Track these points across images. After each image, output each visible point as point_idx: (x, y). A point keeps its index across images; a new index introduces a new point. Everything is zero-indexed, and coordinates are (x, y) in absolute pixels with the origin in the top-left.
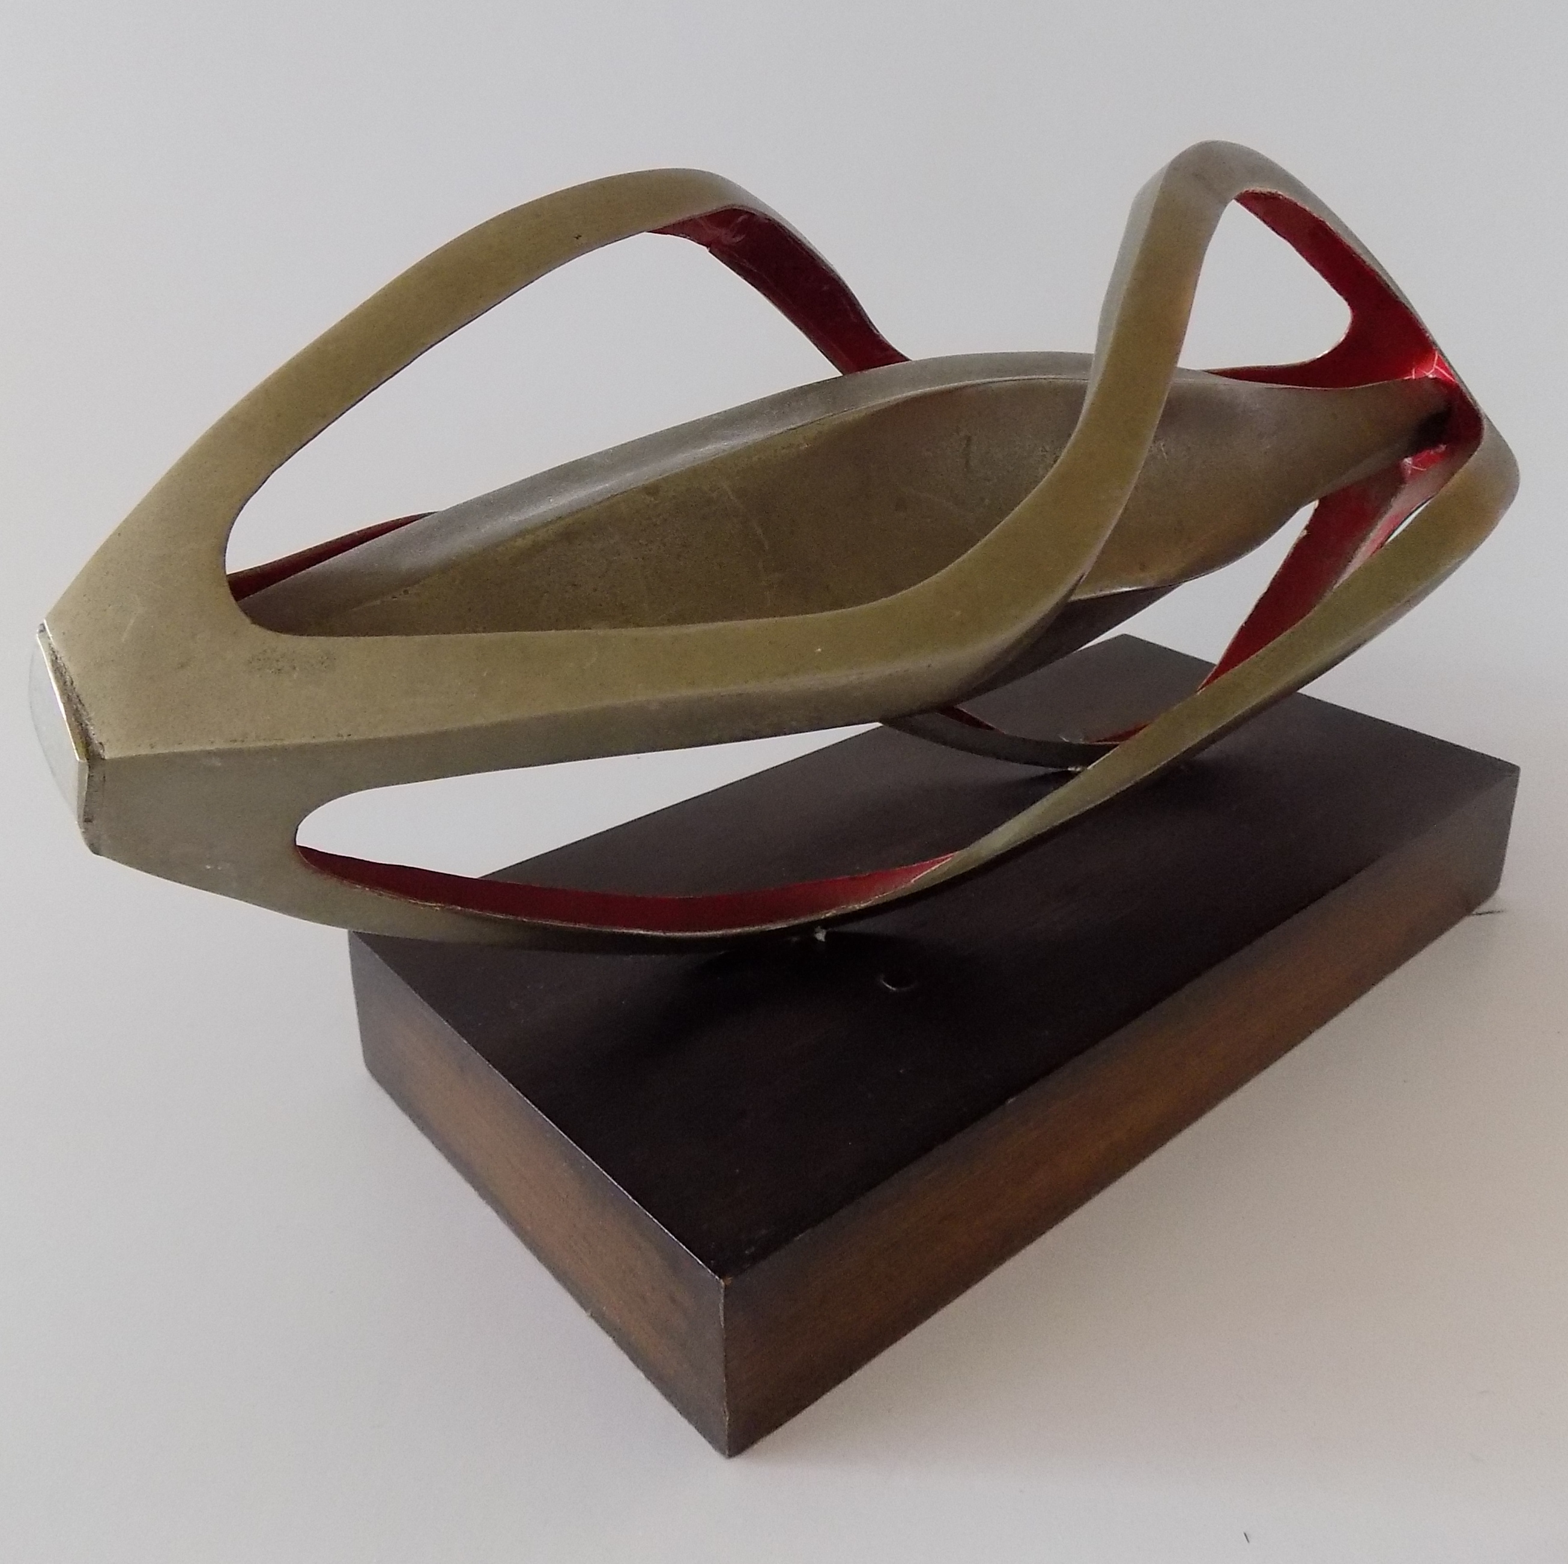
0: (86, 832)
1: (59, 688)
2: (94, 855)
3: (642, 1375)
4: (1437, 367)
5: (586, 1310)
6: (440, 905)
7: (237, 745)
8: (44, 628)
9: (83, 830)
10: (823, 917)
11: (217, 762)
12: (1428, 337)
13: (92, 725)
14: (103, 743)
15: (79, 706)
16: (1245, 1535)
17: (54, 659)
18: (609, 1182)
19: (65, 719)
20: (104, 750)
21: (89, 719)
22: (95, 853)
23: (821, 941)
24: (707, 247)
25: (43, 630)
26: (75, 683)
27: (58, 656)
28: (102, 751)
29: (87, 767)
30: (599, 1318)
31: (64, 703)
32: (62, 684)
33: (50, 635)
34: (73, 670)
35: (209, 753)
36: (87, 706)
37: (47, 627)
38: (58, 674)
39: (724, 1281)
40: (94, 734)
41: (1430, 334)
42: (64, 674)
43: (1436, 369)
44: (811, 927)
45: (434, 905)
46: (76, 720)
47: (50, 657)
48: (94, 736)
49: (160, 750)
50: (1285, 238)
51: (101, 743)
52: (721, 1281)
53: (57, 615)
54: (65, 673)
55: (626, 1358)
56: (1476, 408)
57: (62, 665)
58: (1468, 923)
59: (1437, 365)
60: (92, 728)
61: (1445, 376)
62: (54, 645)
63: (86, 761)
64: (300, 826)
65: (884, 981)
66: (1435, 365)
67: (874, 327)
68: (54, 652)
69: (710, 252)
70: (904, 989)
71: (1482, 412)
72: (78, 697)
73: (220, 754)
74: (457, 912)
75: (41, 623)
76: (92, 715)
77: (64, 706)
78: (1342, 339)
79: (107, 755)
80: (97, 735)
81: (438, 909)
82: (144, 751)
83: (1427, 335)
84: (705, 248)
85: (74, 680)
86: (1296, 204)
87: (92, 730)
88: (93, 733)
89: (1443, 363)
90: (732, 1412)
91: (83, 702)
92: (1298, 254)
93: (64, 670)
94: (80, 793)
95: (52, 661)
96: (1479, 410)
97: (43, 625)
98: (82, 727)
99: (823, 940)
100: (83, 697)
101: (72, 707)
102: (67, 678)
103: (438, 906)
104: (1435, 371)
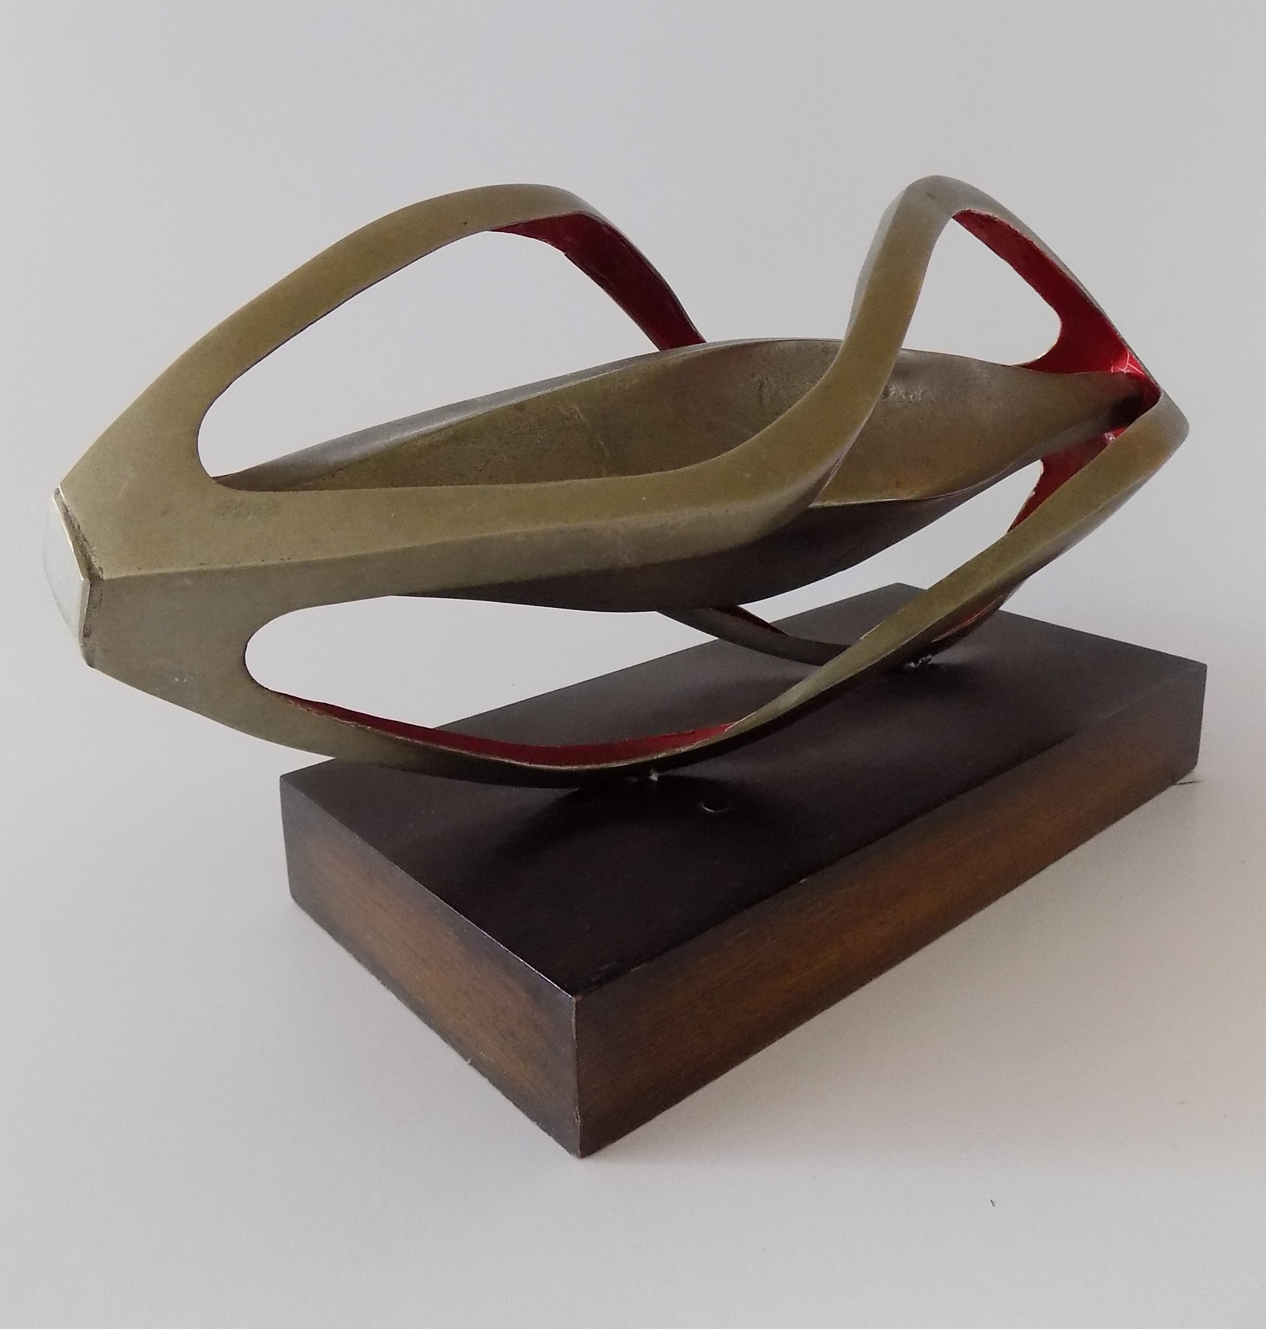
0: (84, 646)
1: (69, 530)
2: (89, 667)
3: (512, 1104)
4: (1129, 364)
5: (466, 1059)
6: (354, 723)
7: (204, 568)
8: (59, 492)
9: (82, 644)
10: (655, 758)
11: (188, 582)
12: (1119, 336)
13: (94, 555)
14: (102, 568)
15: (84, 542)
16: (991, 1201)
17: (66, 511)
18: (486, 937)
19: (73, 552)
20: (102, 573)
21: (92, 552)
22: (90, 666)
24: (564, 251)
25: (58, 492)
27: (69, 509)
28: (101, 574)
29: (89, 585)
30: (478, 1064)
31: (72, 542)
32: (71, 528)
33: (63, 495)
34: (79, 518)
35: (182, 575)
36: (91, 542)
37: (61, 490)
38: (69, 522)
39: (575, 998)
40: (95, 562)
41: (1120, 334)
42: (73, 522)
43: (1129, 366)
44: (646, 766)
45: (350, 722)
46: (82, 551)
48: (95, 563)
49: (145, 572)
50: (1005, 259)
51: (101, 568)
52: (574, 998)
53: (69, 482)
54: (74, 520)
55: (498, 1093)
56: (1157, 386)
57: (72, 515)
58: (1173, 790)
59: (1129, 362)
61: (1136, 371)
62: (66, 502)
63: (89, 580)
64: (249, 644)
65: (705, 806)
66: (1128, 364)
67: (693, 325)
68: (65, 507)
69: (565, 255)
70: (720, 811)
71: (1161, 388)
72: (83, 536)
73: (190, 574)
74: (367, 731)
75: (56, 488)
76: (94, 549)
77: (73, 544)
78: (1055, 343)
79: (105, 577)
80: (96, 563)
81: (353, 726)
82: (133, 573)
83: (1118, 334)
84: (562, 252)
86: (1009, 226)
87: (93, 559)
89: (1134, 361)
90: (584, 1116)
91: (87, 540)
92: (1016, 273)
93: (73, 519)
94: (82, 611)
96: (1159, 387)
97: (58, 489)
98: (86, 557)
100: (86, 537)
101: (79, 543)
102: (76, 524)
103: (353, 724)
104: (1129, 367)
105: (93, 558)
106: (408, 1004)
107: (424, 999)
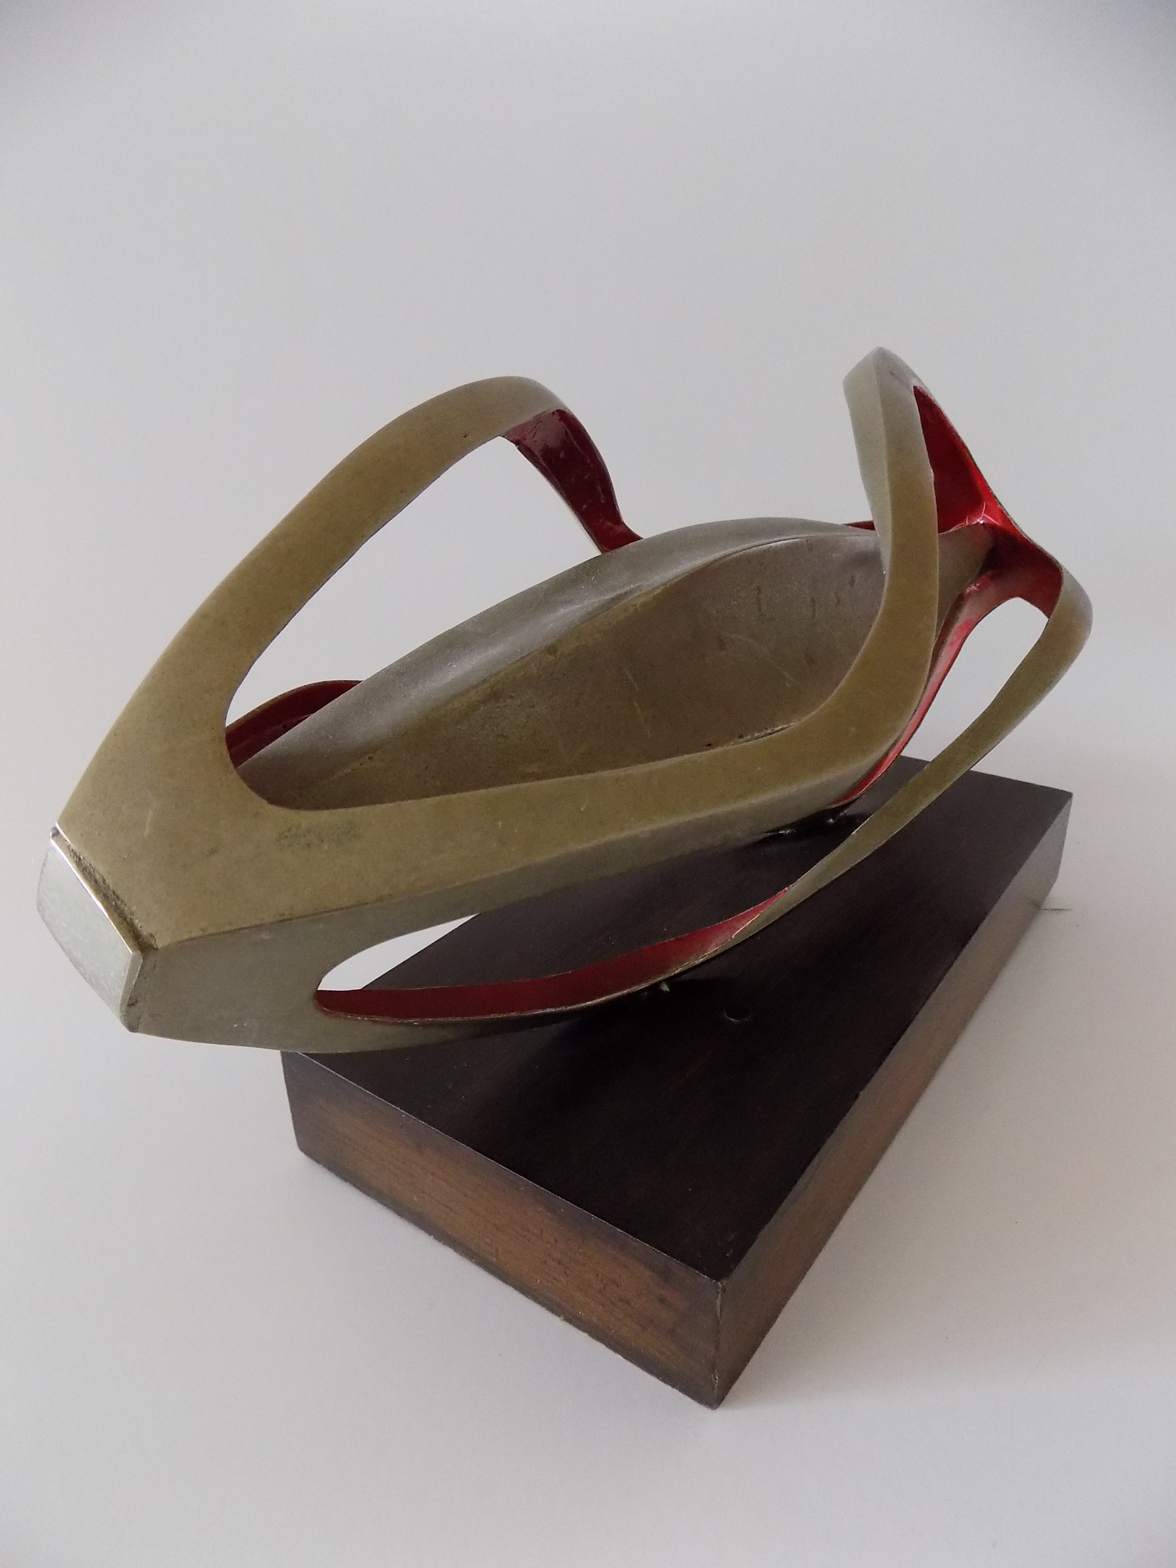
1: (91, 886)
4: (985, 515)
19: (108, 917)
20: (155, 940)
21: (132, 914)
23: (666, 991)
26: (107, 882)
28: (153, 941)
30: (573, 1320)
34: (101, 870)
42: (92, 873)
44: (658, 984)
45: (414, 1020)
47: (73, 860)
48: (142, 929)
53: (69, 818)
57: (88, 865)
60: (137, 921)
62: (73, 846)
70: (742, 1020)
72: (113, 892)
75: (53, 827)
76: (134, 909)
80: (145, 928)
85: (105, 879)
88: (140, 926)
95: (76, 862)
97: (55, 828)
99: (668, 990)
100: (119, 893)
101: (111, 903)
102: (98, 877)
103: (416, 1022)
104: (984, 518)
105: (136, 921)
106: (474, 1260)
107: (497, 1258)
